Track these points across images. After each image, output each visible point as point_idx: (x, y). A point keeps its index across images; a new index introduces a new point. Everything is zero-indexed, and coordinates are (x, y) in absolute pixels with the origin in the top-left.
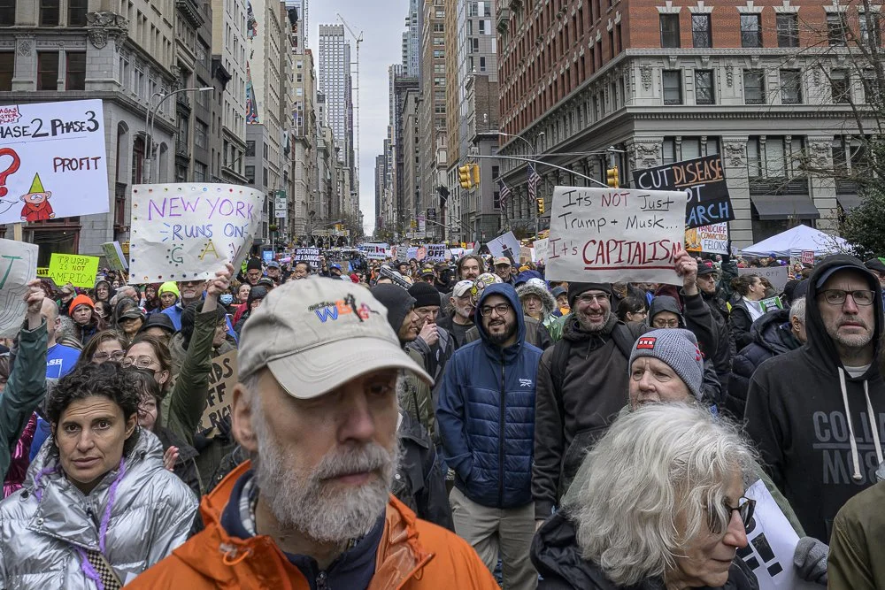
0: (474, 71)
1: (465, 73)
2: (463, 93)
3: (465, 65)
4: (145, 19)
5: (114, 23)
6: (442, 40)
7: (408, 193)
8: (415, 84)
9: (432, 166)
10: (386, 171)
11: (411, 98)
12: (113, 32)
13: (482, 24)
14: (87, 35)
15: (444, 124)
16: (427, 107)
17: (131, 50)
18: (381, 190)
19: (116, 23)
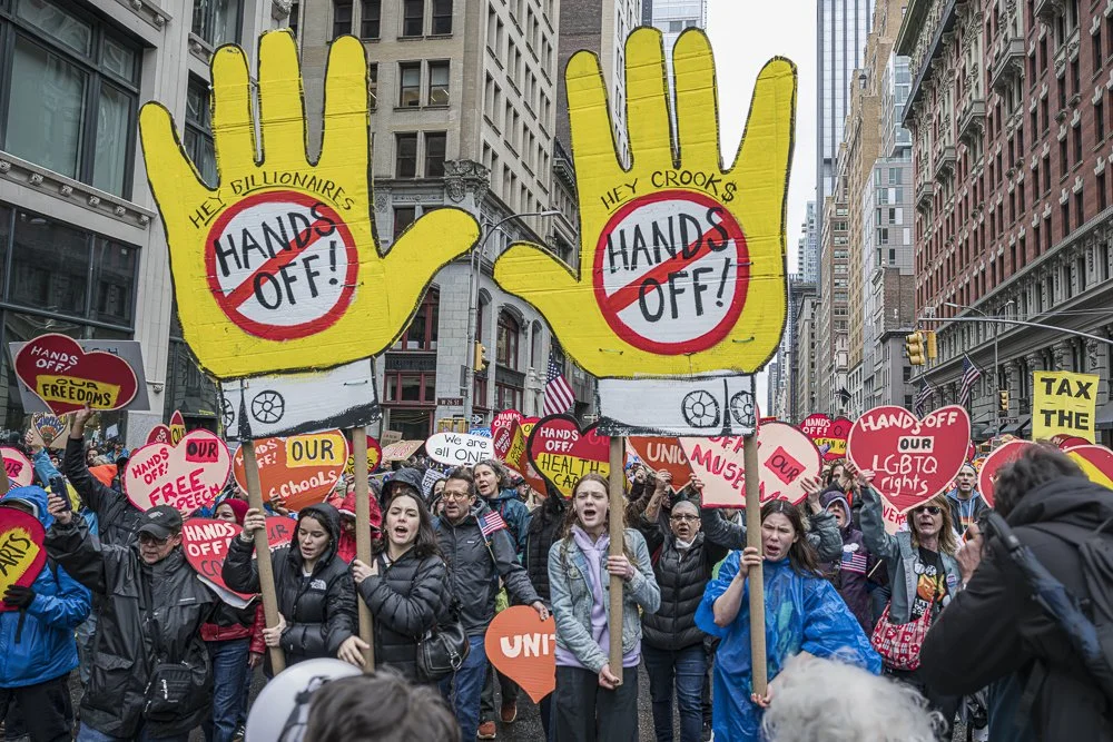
0: (883, 262)
1: (872, 266)
2: (868, 288)
3: (872, 259)
4: (514, 177)
5: (473, 172)
6: (843, 239)
7: (803, 398)
8: (810, 290)
9: (830, 369)
10: (779, 378)
11: (808, 303)
12: (470, 183)
13: (892, 214)
14: (444, 187)
15: (843, 326)
16: (826, 308)
17: (496, 208)
18: (773, 396)
19: (476, 172)
